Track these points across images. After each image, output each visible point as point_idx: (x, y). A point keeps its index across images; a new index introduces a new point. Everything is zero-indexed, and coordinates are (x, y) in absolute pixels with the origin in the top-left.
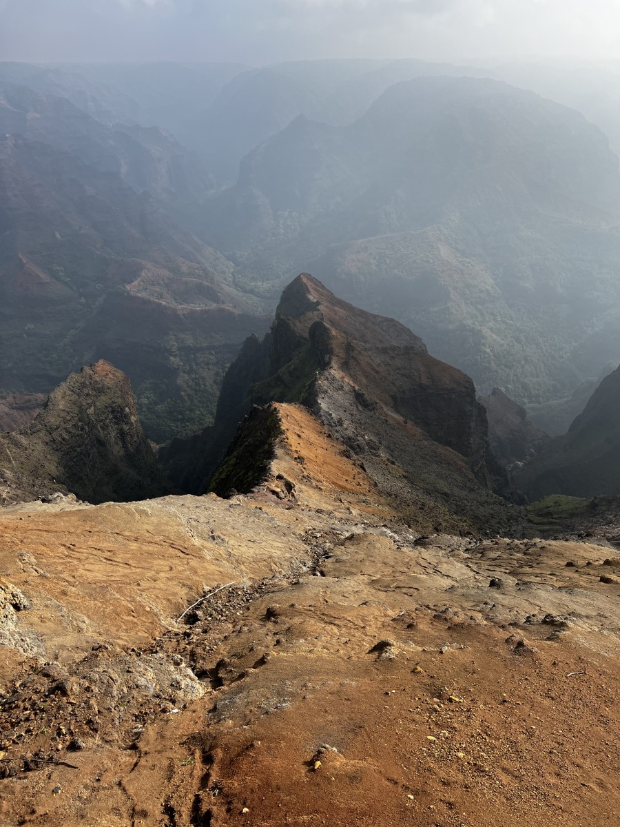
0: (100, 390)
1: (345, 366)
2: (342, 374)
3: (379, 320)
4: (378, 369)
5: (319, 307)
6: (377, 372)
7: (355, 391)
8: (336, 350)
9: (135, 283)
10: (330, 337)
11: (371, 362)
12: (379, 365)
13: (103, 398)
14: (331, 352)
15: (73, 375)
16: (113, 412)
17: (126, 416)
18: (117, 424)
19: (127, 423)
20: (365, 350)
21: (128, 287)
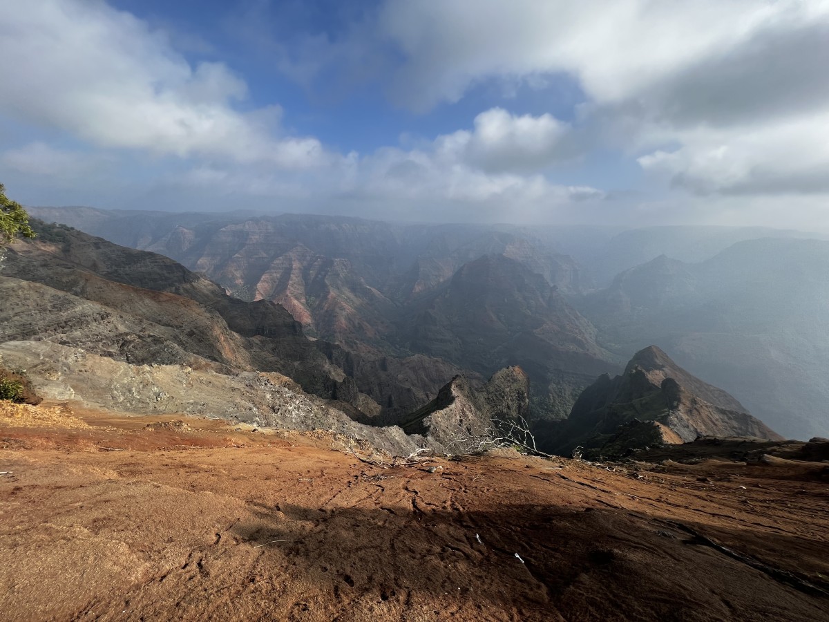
0: (515, 380)
1: (689, 412)
2: (687, 417)
3: (712, 388)
4: (716, 423)
5: (664, 369)
6: (715, 424)
7: (697, 432)
8: (684, 400)
9: (538, 330)
10: (679, 390)
11: (710, 416)
12: (717, 420)
13: (515, 384)
14: (679, 400)
15: (504, 369)
16: (518, 393)
17: (524, 398)
18: (518, 400)
19: (524, 402)
20: (706, 406)
21: (534, 331)
